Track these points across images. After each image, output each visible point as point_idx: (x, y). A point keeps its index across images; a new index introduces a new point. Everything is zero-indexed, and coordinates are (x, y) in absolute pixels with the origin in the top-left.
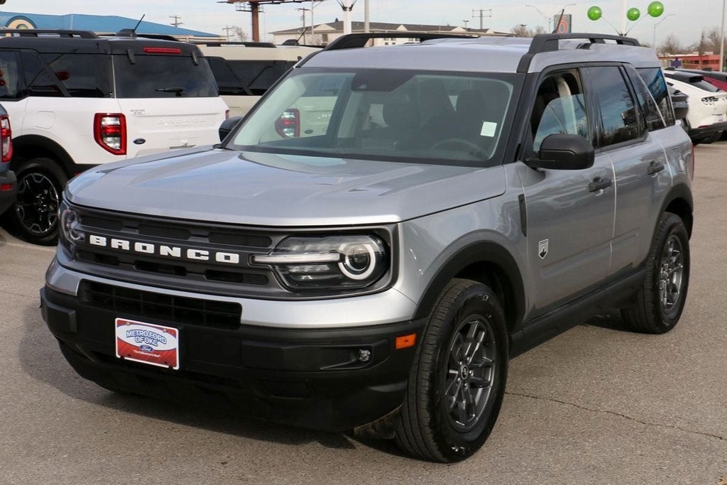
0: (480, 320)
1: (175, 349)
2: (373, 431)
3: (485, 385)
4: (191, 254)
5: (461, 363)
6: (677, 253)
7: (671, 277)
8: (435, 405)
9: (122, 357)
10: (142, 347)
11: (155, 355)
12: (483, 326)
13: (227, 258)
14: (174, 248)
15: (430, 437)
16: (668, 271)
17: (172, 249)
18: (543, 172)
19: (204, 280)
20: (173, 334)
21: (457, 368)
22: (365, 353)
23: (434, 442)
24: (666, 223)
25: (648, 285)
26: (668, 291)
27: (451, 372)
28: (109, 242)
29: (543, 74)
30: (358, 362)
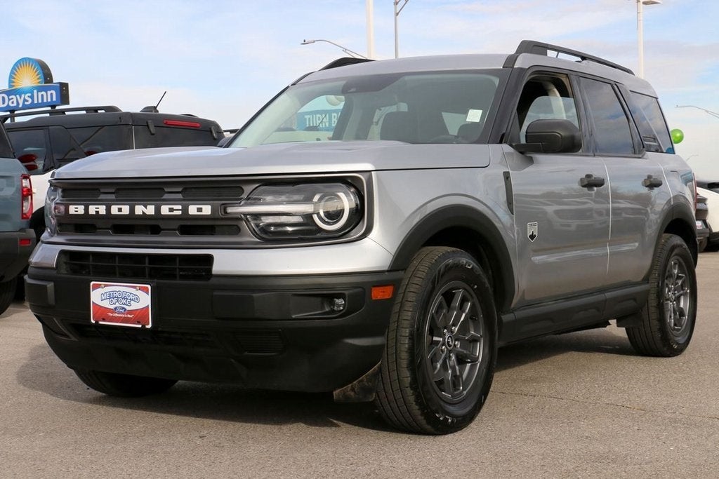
0: (464, 289)
1: (148, 306)
2: (352, 394)
3: (474, 360)
4: (165, 210)
5: (445, 331)
6: (682, 277)
7: (678, 299)
8: (416, 365)
9: (97, 322)
10: (116, 308)
11: (129, 316)
12: (469, 297)
13: (199, 210)
14: (148, 206)
15: (412, 399)
16: (674, 294)
17: (146, 208)
18: (531, 158)
19: (178, 236)
20: (145, 290)
21: (442, 335)
22: (340, 301)
23: (416, 404)
24: (669, 242)
25: (653, 302)
26: (675, 314)
27: (435, 339)
28: (86, 210)
29: (530, 72)
30: (333, 311)
